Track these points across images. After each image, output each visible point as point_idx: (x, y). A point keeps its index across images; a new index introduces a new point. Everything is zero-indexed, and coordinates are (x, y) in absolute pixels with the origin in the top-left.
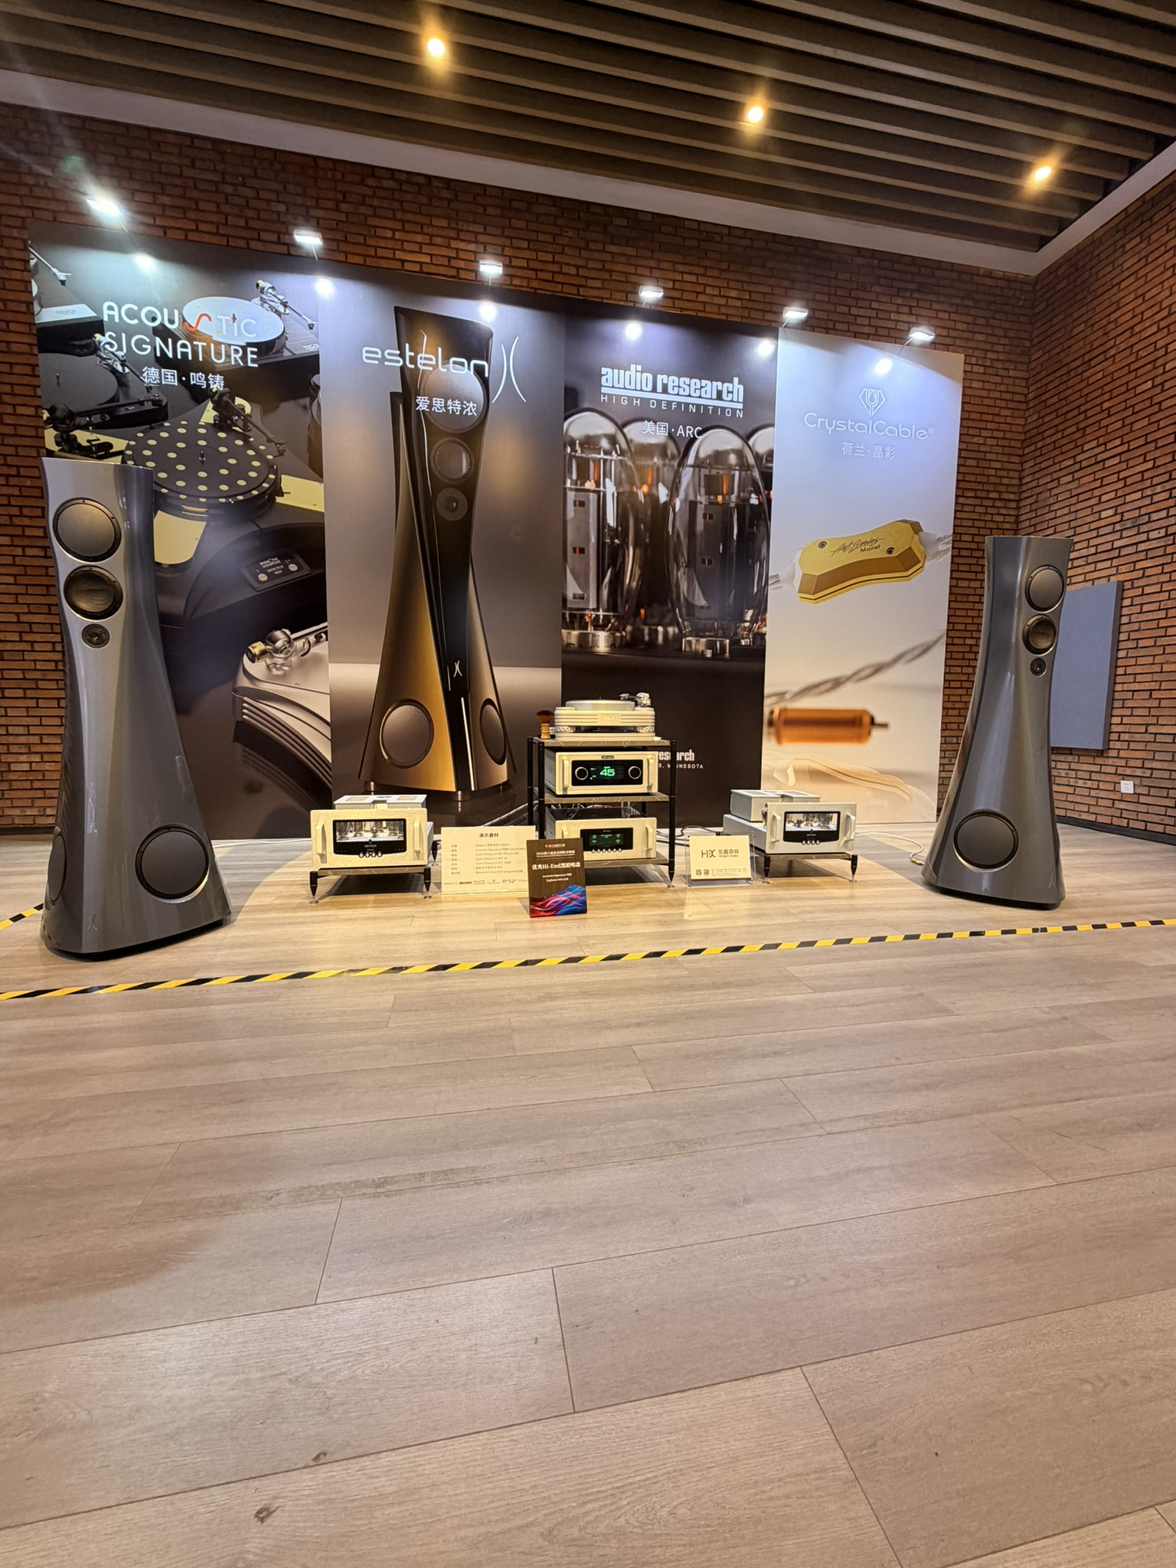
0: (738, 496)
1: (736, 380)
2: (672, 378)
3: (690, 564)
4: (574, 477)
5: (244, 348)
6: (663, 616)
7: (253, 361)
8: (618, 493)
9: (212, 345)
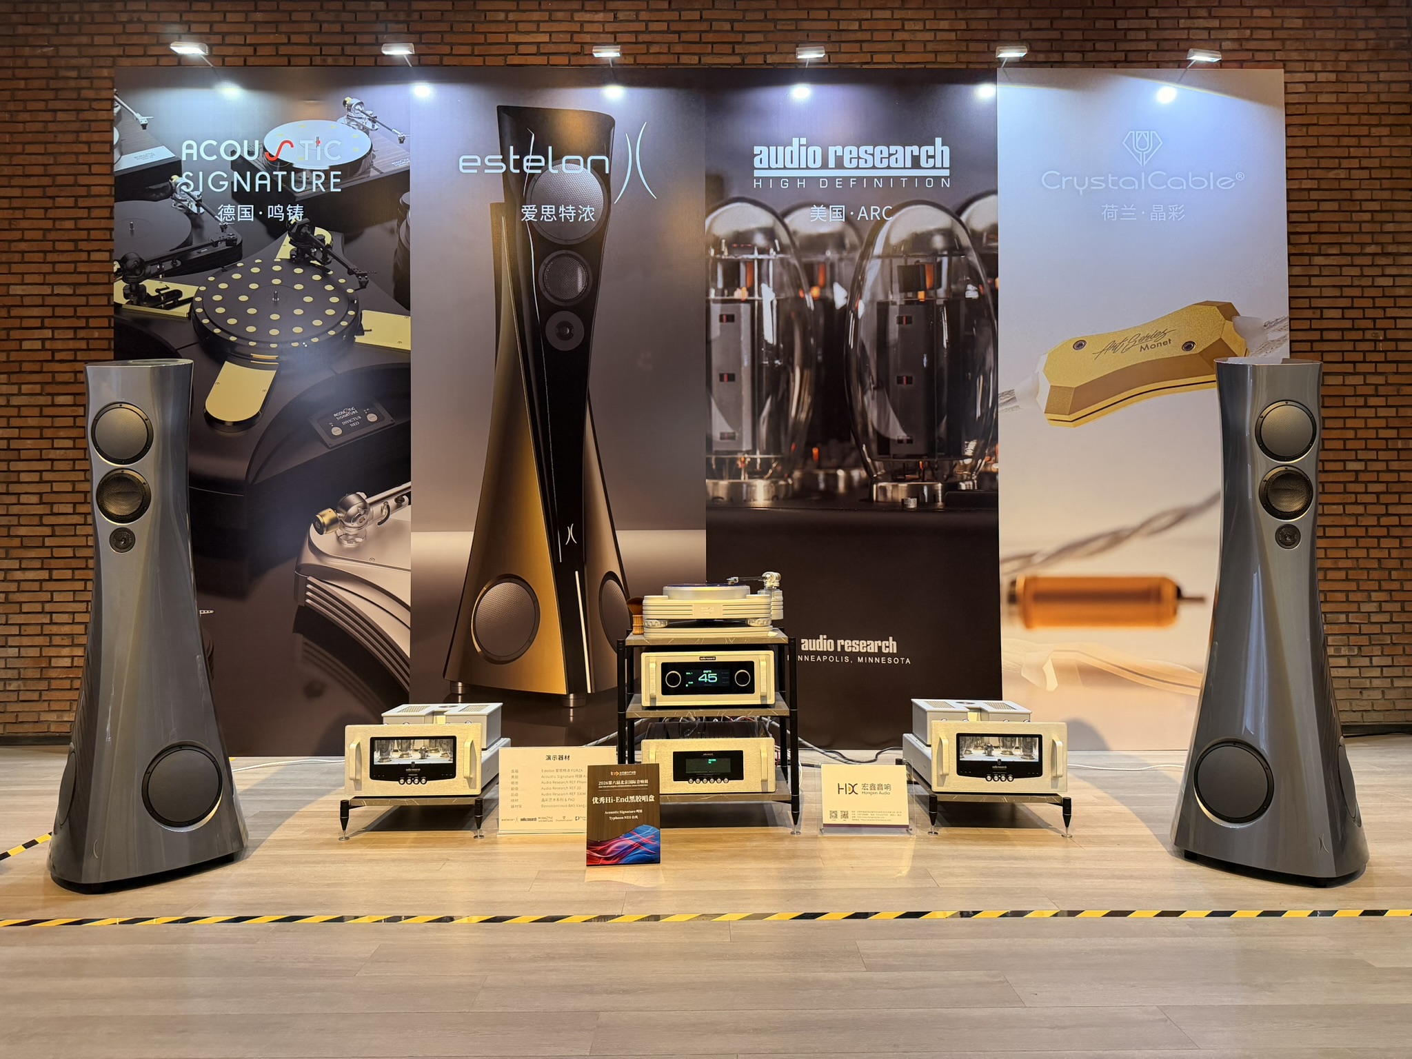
0: (949, 290)
1: (938, 141)
2: (847, 149)
3: (882, 385)
4: (720, 285)
5: (327, 173)
6: (844, 457)
7: (336, 185)
8: (778, 301)
9: (293, 173)
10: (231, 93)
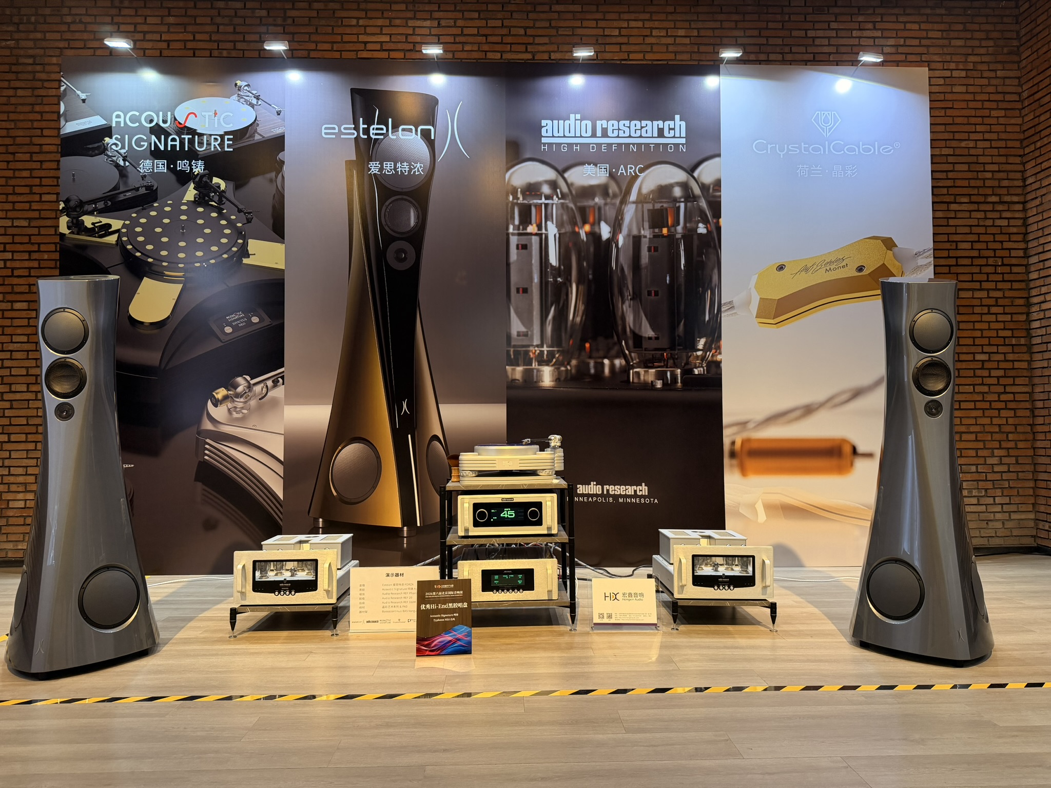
0: (685, 227)
1: (677, 117)
2: (611, 123)
3: (636, 296)
4: (517, 222)
5: (222, 137)
6: (609, 349)
7: (229, 146)
8: (559, 234)
9: (196, 137)
10: (150, 76)
